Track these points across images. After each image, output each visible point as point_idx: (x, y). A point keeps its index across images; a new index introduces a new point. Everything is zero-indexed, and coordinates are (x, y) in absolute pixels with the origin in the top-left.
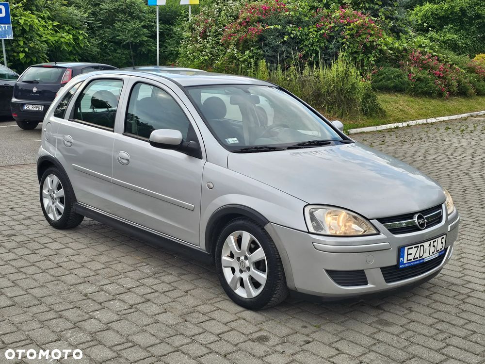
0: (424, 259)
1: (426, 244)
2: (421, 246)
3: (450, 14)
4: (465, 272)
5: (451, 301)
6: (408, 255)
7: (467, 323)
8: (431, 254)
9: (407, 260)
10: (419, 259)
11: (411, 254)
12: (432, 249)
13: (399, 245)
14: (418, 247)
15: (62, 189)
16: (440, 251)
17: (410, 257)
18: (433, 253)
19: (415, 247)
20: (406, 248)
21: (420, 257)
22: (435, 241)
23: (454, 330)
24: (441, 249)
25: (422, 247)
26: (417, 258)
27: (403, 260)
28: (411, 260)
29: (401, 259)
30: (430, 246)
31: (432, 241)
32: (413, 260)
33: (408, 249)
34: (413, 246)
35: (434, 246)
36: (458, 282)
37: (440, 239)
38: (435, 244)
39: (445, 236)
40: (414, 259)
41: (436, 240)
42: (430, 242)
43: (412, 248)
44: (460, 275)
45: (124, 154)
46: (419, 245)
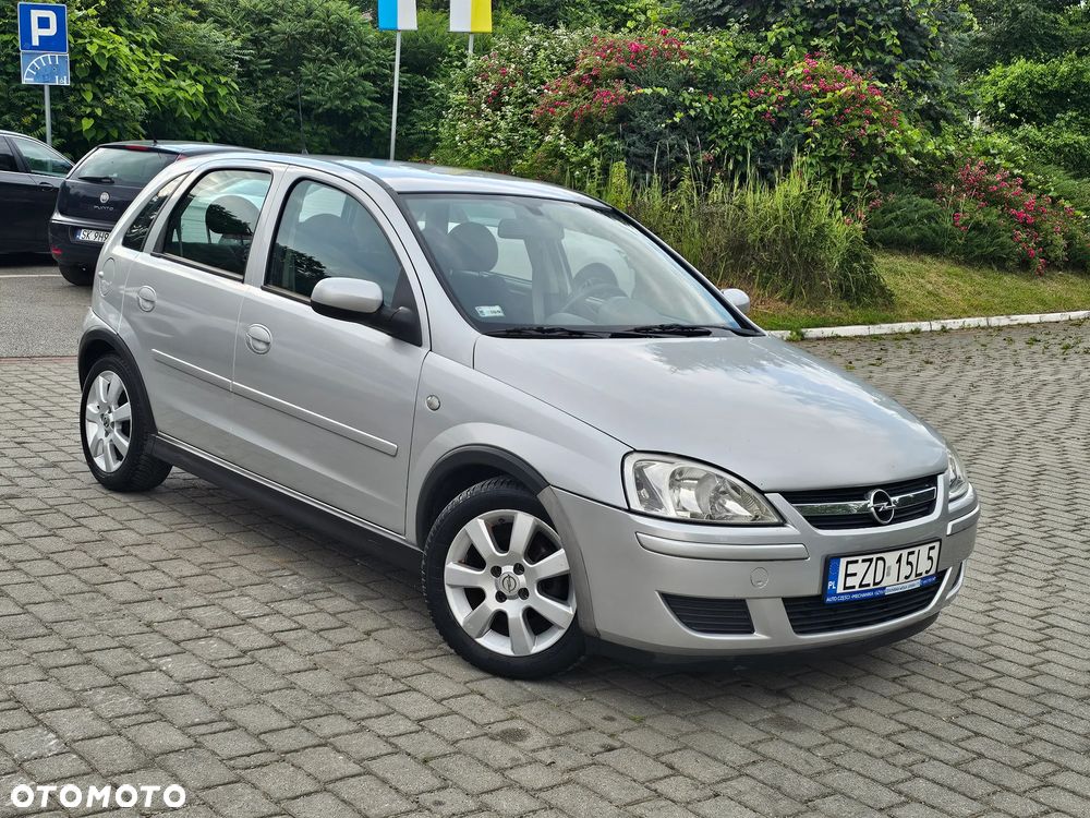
0: (884, 588)
1: (891, 557)
2: (878, 559)
3: (1073, 88)
4: (996, 637)
5: (947, 692)
6: (847, 575)
7: (969, 738)
8: (902, 579)
9: (845, 588)
10: (872, 587)
11: (855, 574)
12: (906, 570)
13: (826, 553)
14: (871, 560)
15: (128, 404)
16: (924, 575)
17: (851, 581)
18: (907, 577)
19: (864, 561)
20: (843, 561)
21: (875, 584)
22: (913, 553)
23: (935, 749)
24: (927, 572)
25: (880, 563)
26: (869, 585)
27: (836, 585)
28: (854, 587)
29: (831, 584)
30: (899, 561)
31: (905, 553)
32: (857, 589)
33: (848, 563)
34: (860, 558)
35: (909, 563)
36: (974, 656)
37: (924, 549)
38: (913, 559)
39: (937, 544)
40: (861, 586)
41: (916, 549)
42: (900, 552)
43: (856, 562)
44: (982, 642)
45: (260, 331)
46: (875, 557)
